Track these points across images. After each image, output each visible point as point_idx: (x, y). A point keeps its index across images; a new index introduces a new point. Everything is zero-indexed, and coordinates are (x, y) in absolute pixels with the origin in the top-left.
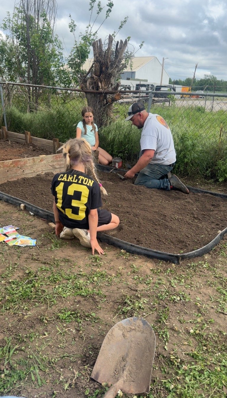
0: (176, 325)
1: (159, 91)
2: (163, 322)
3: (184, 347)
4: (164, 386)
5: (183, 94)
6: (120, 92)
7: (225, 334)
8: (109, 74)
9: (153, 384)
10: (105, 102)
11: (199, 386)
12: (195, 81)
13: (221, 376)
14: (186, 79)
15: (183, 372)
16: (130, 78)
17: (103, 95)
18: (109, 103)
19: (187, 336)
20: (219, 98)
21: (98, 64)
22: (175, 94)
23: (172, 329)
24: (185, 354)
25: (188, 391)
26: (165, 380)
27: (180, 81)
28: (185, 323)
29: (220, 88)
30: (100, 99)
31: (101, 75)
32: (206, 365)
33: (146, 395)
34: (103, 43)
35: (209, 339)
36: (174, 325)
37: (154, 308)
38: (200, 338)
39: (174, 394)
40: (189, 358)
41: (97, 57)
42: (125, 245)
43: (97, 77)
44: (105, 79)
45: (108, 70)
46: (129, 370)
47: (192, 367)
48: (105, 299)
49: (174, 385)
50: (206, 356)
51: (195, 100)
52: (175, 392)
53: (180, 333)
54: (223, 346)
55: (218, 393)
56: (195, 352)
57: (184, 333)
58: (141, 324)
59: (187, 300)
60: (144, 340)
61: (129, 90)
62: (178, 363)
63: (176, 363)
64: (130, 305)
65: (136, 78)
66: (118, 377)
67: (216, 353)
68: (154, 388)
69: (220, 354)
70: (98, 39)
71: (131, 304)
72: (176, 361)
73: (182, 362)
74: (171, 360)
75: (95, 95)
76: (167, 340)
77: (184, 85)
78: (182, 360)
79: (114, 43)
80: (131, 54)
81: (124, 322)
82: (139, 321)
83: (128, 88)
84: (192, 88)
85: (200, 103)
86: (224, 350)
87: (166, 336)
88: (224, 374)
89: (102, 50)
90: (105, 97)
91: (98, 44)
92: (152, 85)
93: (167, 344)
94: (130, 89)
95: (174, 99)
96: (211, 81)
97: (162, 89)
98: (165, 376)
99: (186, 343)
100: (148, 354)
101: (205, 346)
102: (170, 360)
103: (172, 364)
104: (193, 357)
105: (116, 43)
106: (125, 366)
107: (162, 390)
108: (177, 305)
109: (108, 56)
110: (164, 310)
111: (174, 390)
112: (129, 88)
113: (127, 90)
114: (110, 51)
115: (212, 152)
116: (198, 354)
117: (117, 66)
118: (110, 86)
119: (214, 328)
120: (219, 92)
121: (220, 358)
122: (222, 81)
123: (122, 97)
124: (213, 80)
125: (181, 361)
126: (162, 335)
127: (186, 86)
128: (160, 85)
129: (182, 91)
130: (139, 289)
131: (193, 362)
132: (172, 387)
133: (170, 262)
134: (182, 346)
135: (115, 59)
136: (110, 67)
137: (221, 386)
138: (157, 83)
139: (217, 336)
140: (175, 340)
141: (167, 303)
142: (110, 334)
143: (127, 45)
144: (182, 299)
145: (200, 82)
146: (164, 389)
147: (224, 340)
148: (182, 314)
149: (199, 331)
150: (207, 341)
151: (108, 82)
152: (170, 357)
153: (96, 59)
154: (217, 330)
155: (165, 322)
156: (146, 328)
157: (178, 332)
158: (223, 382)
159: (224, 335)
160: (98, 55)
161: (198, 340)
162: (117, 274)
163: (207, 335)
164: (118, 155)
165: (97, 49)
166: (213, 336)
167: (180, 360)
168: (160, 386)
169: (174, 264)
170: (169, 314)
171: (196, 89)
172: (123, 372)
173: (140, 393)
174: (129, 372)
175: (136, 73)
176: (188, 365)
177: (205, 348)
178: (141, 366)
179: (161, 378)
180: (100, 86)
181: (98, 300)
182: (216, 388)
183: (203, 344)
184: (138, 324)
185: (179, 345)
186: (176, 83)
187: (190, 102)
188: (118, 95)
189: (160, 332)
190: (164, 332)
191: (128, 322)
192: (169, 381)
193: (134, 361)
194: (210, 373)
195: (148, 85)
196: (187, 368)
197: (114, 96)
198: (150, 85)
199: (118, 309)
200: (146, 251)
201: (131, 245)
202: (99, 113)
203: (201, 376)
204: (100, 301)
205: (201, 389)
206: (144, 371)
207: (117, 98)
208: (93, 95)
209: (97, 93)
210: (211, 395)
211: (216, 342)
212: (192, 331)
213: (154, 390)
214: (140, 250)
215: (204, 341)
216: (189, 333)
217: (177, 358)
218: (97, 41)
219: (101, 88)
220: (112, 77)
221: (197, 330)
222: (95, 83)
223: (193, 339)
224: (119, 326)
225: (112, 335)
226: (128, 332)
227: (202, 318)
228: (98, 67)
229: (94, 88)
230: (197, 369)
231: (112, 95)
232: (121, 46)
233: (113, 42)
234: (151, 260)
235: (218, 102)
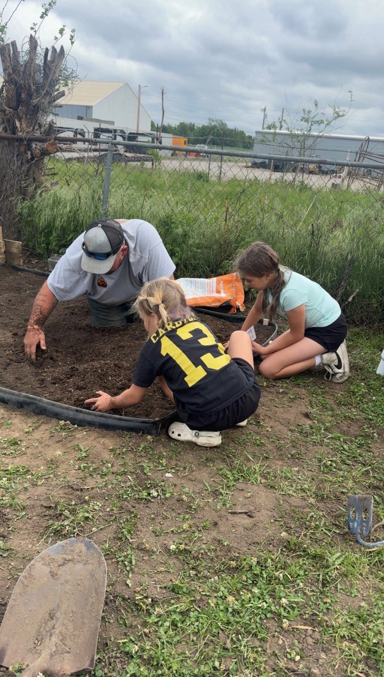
0: (147, 542)
1: (135, 143)
2: (126, 538)
3: (160, 576)
4: (122, 649)
5: (174, 150)
6: (55, 140)
7: (225, 544)
8: (34, 106)
9: (104, 651)
10: (29, 157)
11: (181, 639)
12: (194, 129)
13: (217, 614)
14: (179, 124)
15: (156, 621)
16: (84, 116)
17: (25, 142)
18: (36, 159)
19: (165, 557)
20: (231, 158)
21: (13, 86)
22: (161, 148)
23: (140, 548)
24: (160, 588)
25: (163, 651)
26: (124, 639)
27: (170, 127)
28: (162, 534)
29: (233, 141)
30: (19, 150)
31: (20, 108)
32: (194, 601)
33: (90, 672)
34: (19, 49)
35: (200, 556)
36: (144, 541)
37: (111, 515)
38: (186, 557)
39: (138, 661)
40: (167, 594)
41: (9, 74)
42: (65, 411)
43: (11, 110)
44: (26, 115)
45: (31, 99)
46: (61, 633)
47: (171, 608)
48: (24, 513)
49: (139, 644)
50: (195, 585)
51: (194, 160)
52: (140, 657)
53: (154, 552)
54: (223, 564)
55: (212, 644)
56: (177, 582)
57: (160, 552)
58: (84, 549)
59: (168, 495)
60: (88, 577)
61: (82, 137)
62: (147, 605)
63: (144, 607)
64: (68, 518)
65: (94, 117)
66: (41, 650)
67: (210, 578)
68: (104, 657)
69: (216, 578)
70: (9, 42)
71: (70, 516)
72: (144, 603)
73: (154, 602)
74: (137, 602)
75: (9, 143)
76: (131, 569)
77: (177, 135)
78: (155, 599)
79: (40, 51)
80: (72, 73)
81: (54, 550)
82: (80, 544)
83: (80, 134)
84: (189, 140)
85: (201, 166)
86: (223, 571)
87: (131, 562)
88: (222, 611)
89: (18, 62)
90: (29, 147)
91: (9, 50)
92: (122, 131)
93: (130, 575)
94: (84, 136)
95: (159, 156)
96: (218, 130)
97: (140, 138)
98: (125, 633)
99: (163, 569)
100: (94, 600)
101: (193, 569)
102: (134, 603)
103: (138, 609)
104: (173, 590)
105: (44, 50)
106: (53, 628)
107: (119, 658)
108: (150, 505)
109: (30, 74)
110: (129, 517)
111: (138, 654)
112: (82, 134)
113: (79, 136)
114: (32, 65)
115: (215, 247)
116: (182, 585)
117: (48, 93)
118: (36, 127)
119: (209, 536)
120: (232, 148)
121: (217, 585)
122: (235, 130)
123: (60, 148)
124: (222, 128)
125: (152, 601)
126: (122, 561)
127: (179, 135)
128: (135, 132)
129: (173, 144)
130: (86, 487)
131: (173, 599)
132: (134, 648)
133: (143, 433)
134: (157, 575)
135: (44, 79)
136: (35, 94)
137: (217, 632)
138: (131, 128)
139: (213, 549)
140: (146, 567)
141: (134, 505)
142: (26, 574)
143: (64, 57)
144: (160, 493)
145: (202, 130)
146: (122, 655)
147: (225, 554)
148: (159, 519)
149: (186, 544)
150: (198, 560)
151: (32, 120)
152: (134, 598)
153: (8, 77)
154: (215, 539)
155: (129, 539)
156: (92, 554)
157: (150, 552)
158: (219, 624)
159: (224, 546)
160: (11, 71)
161: (182, 561)
162: (49, 466)
163: (198, 551)
164: (58, 251)
165: (9, 60)
166: (207, 551)
167: (150, 600)
168: (116, 651)
169: (150, 435)
170: (136, 524)
171: (195, 142)
172: (50, 639)
173: (80, 670)
174: (61, 638)
175: (93, 108)
176: (163, 606)
177: (193, 573)
178: (83, 623)
179: (118, 637)
180: (18, 126)
181: (9, 516)
182: (208, 636)
183: (190, 566)
184: (78, 551)
185: (150, 573)
186: (165, 129)
187: (186, 164)
188: (53, 144)
189: (120, 557)
190: (126, 557)
191: (60, 549)
192: (131, 640)
193: (71, 615)
194: (199, 613)
195: (115, 131)
196: (162, 612)
197: (45, 145)
198: (118, 131)
199: (48, 527)
200: (103, 419)
201: (77, 411)
202: (18, 175)
203: (184, 620)
204: (15, 517)
205: (184, 643)
206: (87, 631)
207: (50, 149)
208: (6, 143)
209: (12, 139)
210: (199, 651)
211: (212, 559)
212: (173, 547)
213: (104, 660)
214: (93, 417)
215: (192, 561)
216: (167, 550)
217: (146, 597)
218: (8, 45)
219: (19, 130)
220: (40, 112)
221: (181, 544)
222: (9, 120)
223: (175, 561)
224: (43, 559)
225: (30, 576)
226: (60, 567)
227: (191, 522)
228: (13, 93)
229: (8, 129)
230: (178, 610)
231: (40, 144)
232: (55, 58)
233: (38, 48)
234: (112, 433)
235: (231, 164)
